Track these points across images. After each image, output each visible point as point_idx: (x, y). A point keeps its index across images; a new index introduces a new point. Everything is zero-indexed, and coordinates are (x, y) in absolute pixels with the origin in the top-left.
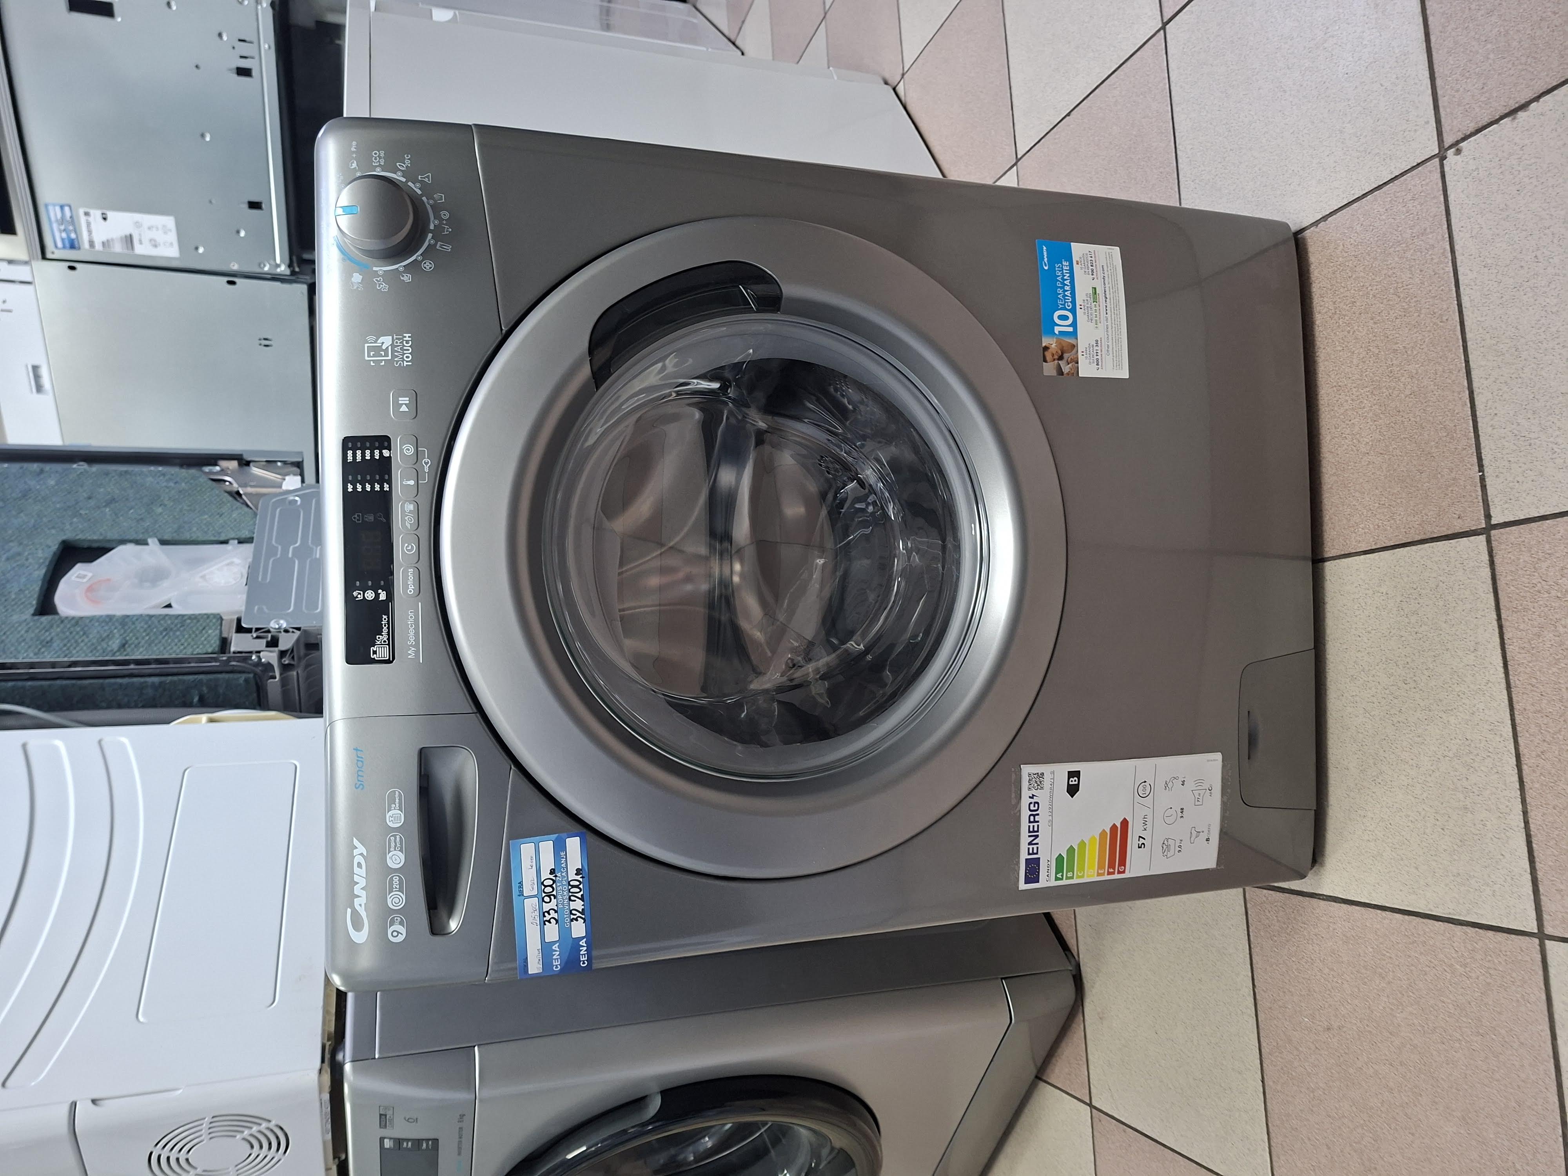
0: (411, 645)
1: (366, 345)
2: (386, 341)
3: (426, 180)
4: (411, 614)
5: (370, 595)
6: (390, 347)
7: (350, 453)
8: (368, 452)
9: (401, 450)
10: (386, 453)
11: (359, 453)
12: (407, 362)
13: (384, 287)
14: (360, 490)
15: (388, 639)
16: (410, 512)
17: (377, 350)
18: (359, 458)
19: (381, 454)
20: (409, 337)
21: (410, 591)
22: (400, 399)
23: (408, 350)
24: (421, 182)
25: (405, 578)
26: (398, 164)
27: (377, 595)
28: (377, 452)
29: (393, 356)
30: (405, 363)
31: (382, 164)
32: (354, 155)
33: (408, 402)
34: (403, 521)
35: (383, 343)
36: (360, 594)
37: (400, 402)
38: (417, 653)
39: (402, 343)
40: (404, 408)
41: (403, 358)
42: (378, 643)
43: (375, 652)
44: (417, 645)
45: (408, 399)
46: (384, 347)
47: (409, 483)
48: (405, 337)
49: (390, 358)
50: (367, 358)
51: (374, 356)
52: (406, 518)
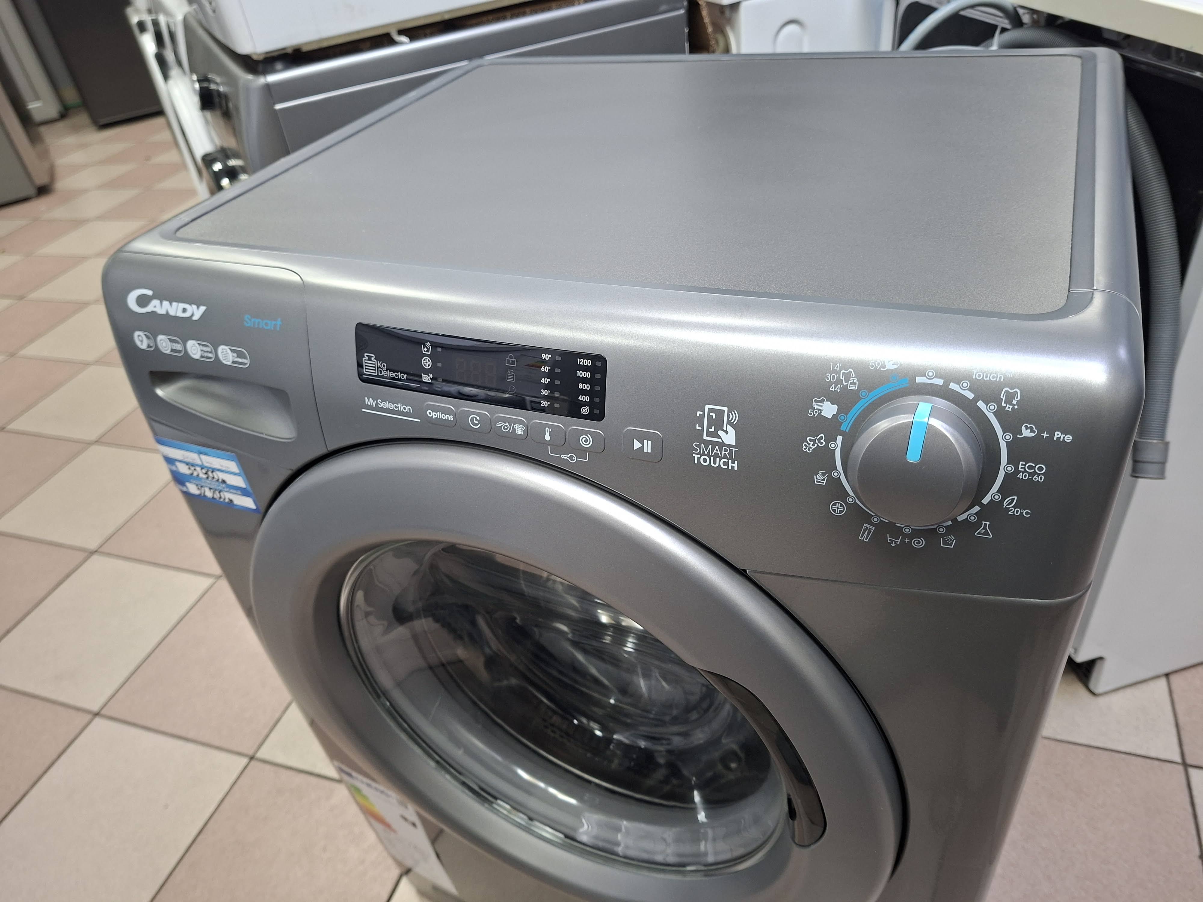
0: (377, 403)
1: (726, 409)
2: (729, 437)
3: (981, 530)
4: (407, 410)
5: (427, 363)
6: (720, 440)
7: (588, 363)
8: (587, 387)
9: (586, 432)
10: (585, 410)
11: (587, 375)
12: (699, 459)
13: (809, 446)
14: (543, 369)
15: (382, 377)
16: (514, 430)
17: (717, 423)
18: (581, 374)
19: (585, 404)
20: (733, 467)
21: (430, 413)
22: (649, 442)
23: (715, 463)
24: (978, 524)
25: (445, 411)
26: (1016, 498)
27: (427, 372)
28: (586, 399)
29: (707, 443)
30: (696, 456)
31: (1020, 476)
32: (1045, 435)
33: (645, 450)
34: (504, 420)
35: (727, 432)
36: (428, 351)
37: (645, 441)
38: (370, 407)
39: (725, 457)
40: (637, 445)
41: (704, 454)
42: (379, 365)
43: (370, 358)
44: (377, 408)
45: (649, 451)
46: (720, 433)
47: (547, 434)
48: (733, 462)
49: (705, 438)
50: (707, 407)
51: (710, 417)
52: (507, 424)
